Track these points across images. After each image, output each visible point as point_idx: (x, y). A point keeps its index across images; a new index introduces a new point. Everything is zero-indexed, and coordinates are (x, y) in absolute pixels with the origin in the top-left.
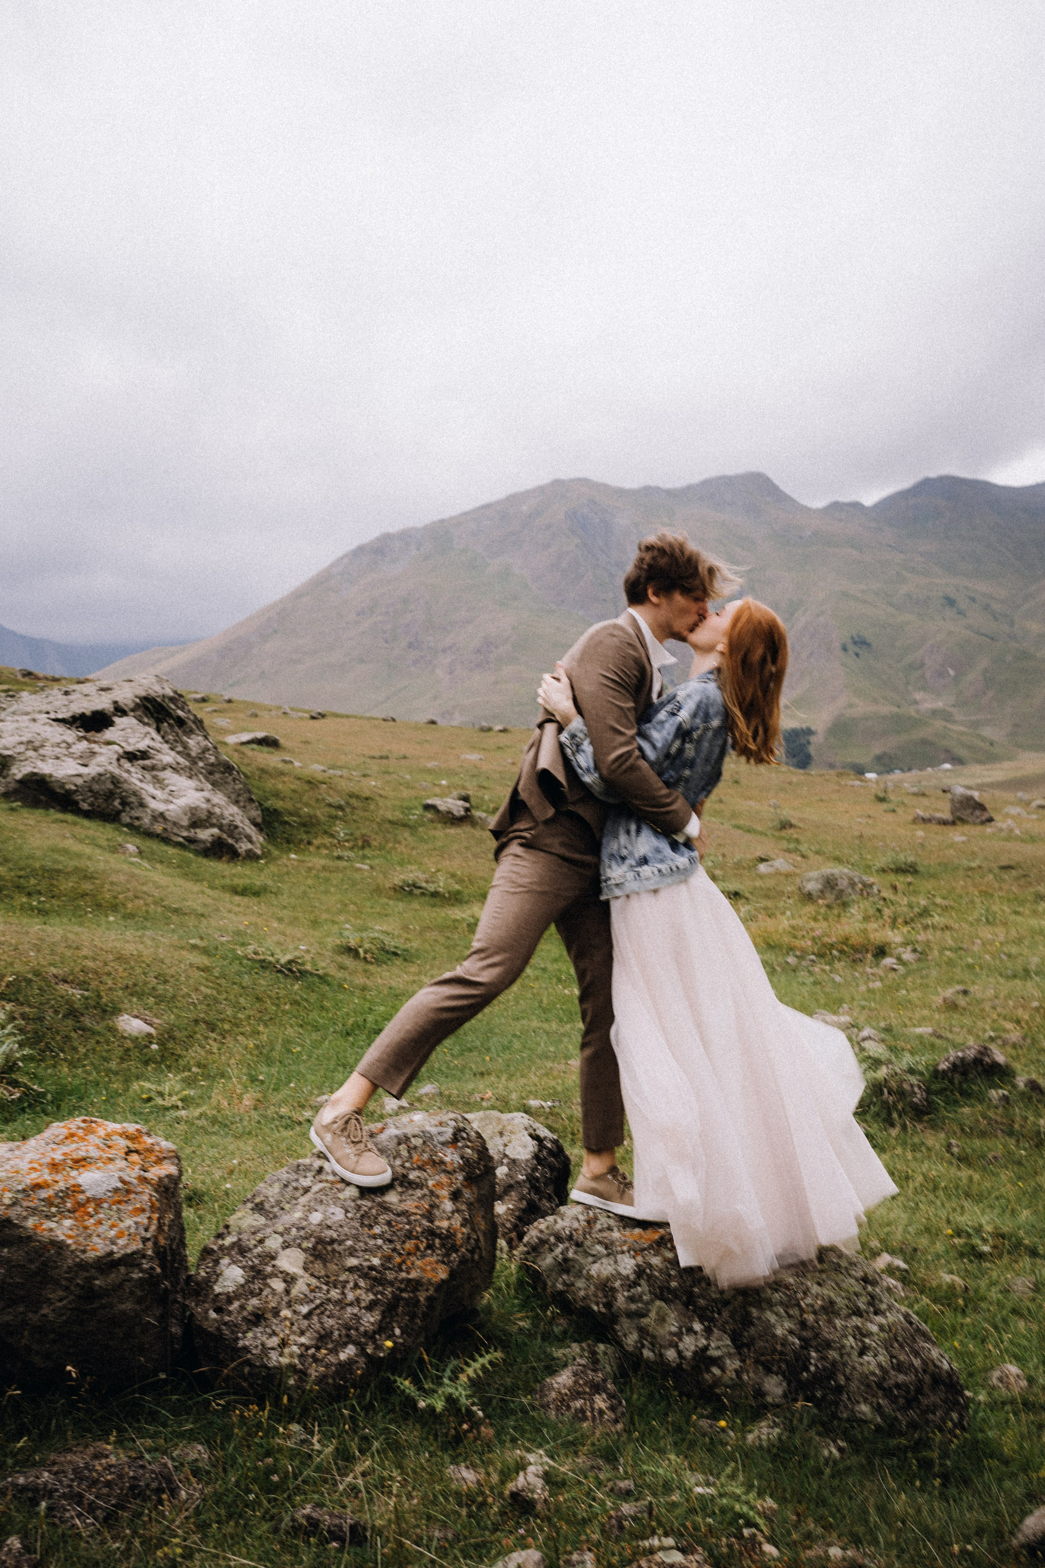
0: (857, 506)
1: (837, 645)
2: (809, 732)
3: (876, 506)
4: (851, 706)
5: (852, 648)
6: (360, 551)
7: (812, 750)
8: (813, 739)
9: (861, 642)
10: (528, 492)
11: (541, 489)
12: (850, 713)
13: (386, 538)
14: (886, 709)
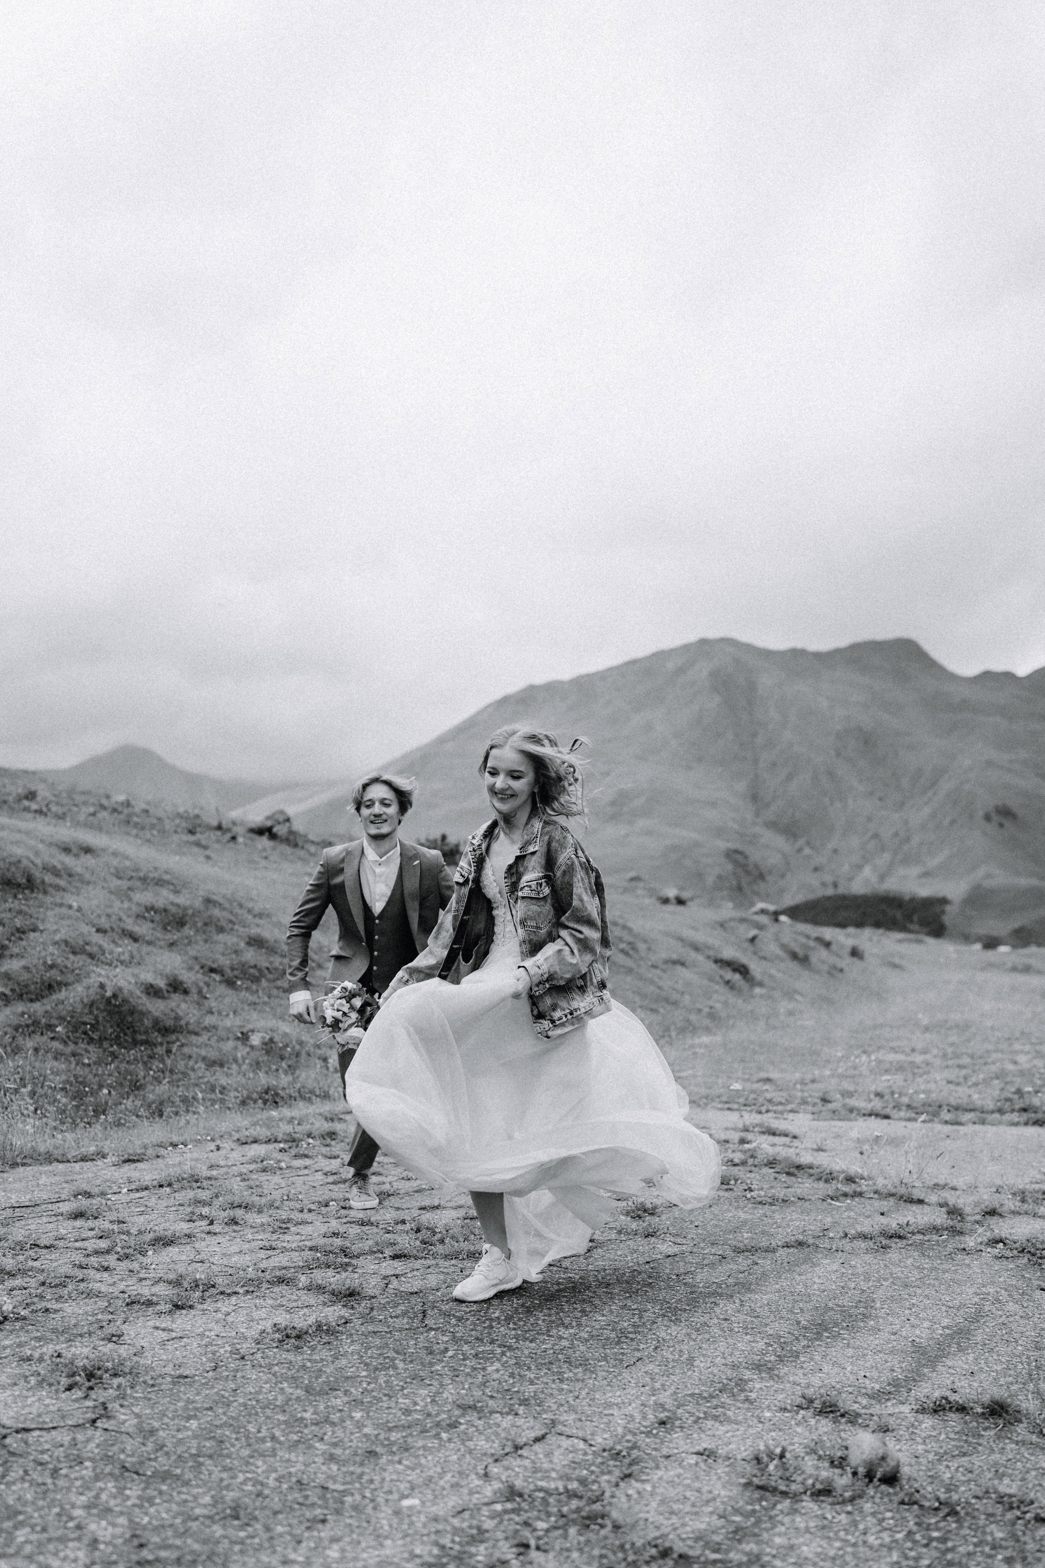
0: (1009, 676)
1: (981, 813)
2: (944, 901)
3: (1029, 677)
4: (989, 876)
5: (996, 818)
6: (505, 701)
7: (947, 920)
8: (948, 908)
9: (1005, 813)
10: (672, 650)
11: (686, 648)
12: (988, 884)
13: (532, 688)
14: (1024, 882)
